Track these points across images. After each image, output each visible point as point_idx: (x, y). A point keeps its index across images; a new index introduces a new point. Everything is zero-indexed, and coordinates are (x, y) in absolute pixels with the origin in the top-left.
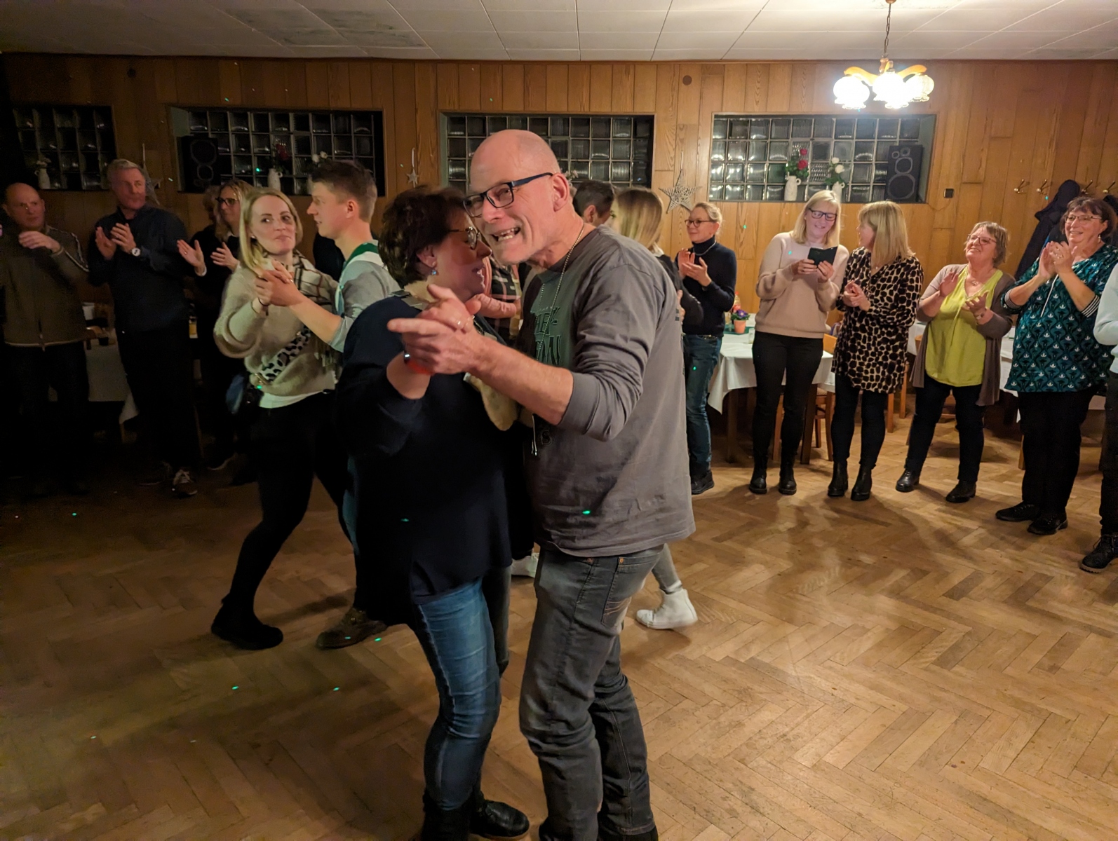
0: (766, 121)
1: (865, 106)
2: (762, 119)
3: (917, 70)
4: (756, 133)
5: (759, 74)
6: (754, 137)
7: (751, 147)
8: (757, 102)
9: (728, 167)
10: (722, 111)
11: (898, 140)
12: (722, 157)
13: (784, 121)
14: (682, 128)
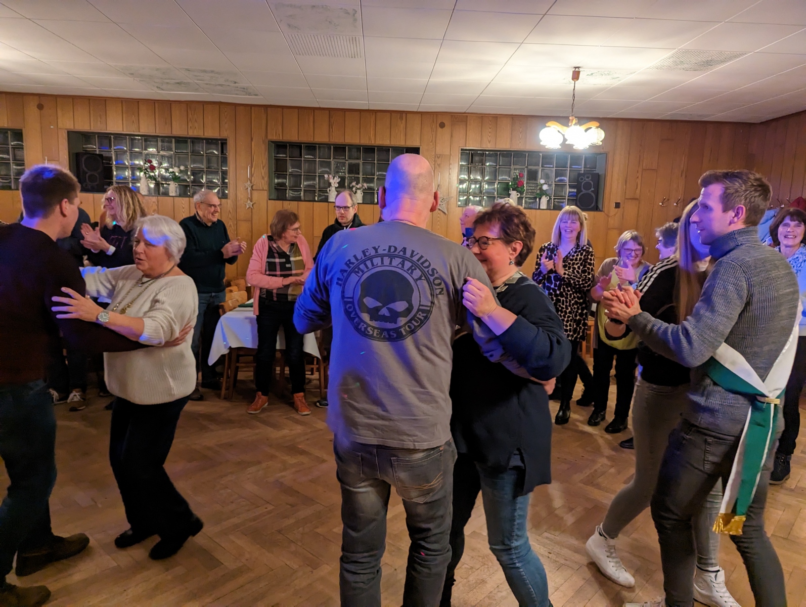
0: (496, 154)
1: (560, 147)
2: (493, 153)
3: (594, 125)
4: (489, 162)
5: (490, 123)
6: (488, 164)
7: (486, 170)
8: (489, 142)
9: (471, 184)
10: (466, 146)
11: (583, 169)
12: (466, 177)
13: (507, 154)
14: (438, 156)
